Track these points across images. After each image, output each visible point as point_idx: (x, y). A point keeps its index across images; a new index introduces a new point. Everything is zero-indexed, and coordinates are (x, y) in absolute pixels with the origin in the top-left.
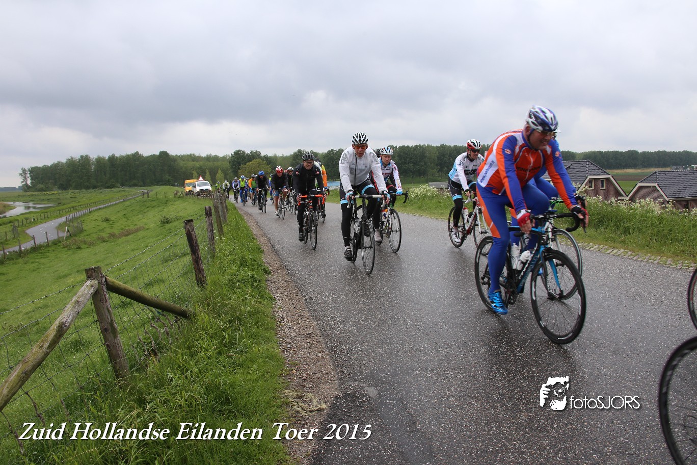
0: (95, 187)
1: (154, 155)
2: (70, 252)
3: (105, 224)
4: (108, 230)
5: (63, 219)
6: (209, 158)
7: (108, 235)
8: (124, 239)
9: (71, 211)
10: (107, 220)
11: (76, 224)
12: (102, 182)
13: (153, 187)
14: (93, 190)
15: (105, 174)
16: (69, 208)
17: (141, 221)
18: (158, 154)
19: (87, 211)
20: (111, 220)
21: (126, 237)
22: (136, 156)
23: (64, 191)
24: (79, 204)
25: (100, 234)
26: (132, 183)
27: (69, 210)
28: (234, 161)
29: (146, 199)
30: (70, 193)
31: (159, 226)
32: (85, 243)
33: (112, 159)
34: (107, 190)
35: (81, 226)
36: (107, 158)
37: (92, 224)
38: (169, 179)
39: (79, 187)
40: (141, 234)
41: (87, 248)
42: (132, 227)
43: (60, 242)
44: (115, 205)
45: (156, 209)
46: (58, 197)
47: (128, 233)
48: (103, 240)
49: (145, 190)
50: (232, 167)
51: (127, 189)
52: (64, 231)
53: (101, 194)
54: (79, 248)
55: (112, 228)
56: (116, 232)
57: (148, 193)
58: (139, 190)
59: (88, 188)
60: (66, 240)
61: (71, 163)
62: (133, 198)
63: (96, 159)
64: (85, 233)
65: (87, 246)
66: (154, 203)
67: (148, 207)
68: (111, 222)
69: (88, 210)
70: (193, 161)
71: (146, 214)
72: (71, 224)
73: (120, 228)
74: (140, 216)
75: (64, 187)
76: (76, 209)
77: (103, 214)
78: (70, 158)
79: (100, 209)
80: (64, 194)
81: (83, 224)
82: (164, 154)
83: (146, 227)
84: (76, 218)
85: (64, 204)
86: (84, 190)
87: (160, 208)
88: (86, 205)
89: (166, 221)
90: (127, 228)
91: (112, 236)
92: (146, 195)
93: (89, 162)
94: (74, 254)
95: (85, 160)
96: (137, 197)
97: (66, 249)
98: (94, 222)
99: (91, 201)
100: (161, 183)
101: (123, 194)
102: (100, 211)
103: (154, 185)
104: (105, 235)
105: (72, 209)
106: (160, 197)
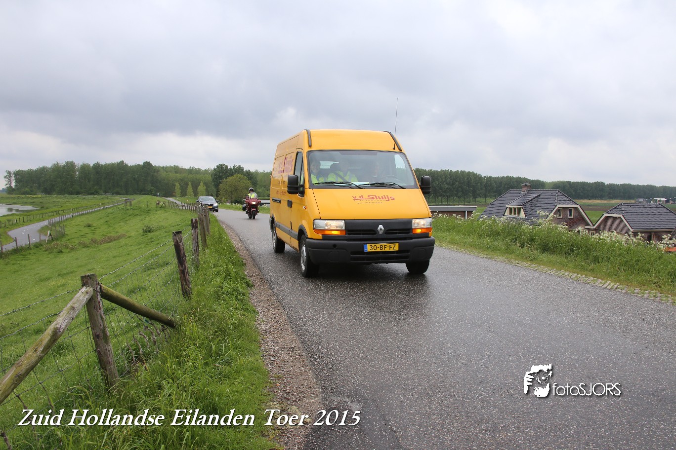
0: (78, 193)
1: (139, 165)
2: (51, 256)
3: (87, 230)
4: (90, 236)
5: (46, 223)
6: (191, 171)
7: (90, 241)
8: (106, 245)
9: (53, 215)
10: (89, 226)
11: (58, 229)
12: (86, 188)
13: (136, 196)
14: (76, 196)
15: (89, 181)
16: (52, 212)
17: (123, 228)
18: (142, 164)
19: (69, 216)
20: (94, 226)
21: (108, 244)
22: (121, 165)
23: (47, 195)
24: (62, 209)
25: (82, 239)
26: (115, 191)
27: (52, 214)
28: (215, 175)
29: (128, 207)
30: (54, 198)
31: (142, 234)
32: (67, 247)
33: (97, 166)
34: (89, 196)
35: (63, 231)
36: (92, 165)
37: (74, 228)
38: (151, 189)
39: (62, 192)
40: (123, 241)
41: (69, 252)
42: (113, 234)
43: (42, 245)
44: (98, 211)
45: (138, 218)
46: (42, 201)
47: (110, 240)
48: (85, 246)
49: (127, 198)
50: (213, 181)
51: (109, 196)
52: (46, 235)
53: (84, 200)
54: (61, 252)
55: (94, 234)
56: (98, 238)
57: (131, 202)
58: (123, 198)
59: (71, 193)
60: (47, 243)
61: (57, 169)
62: (115, 206)
63: (81, 166)
64: (67, 238)
65: (68, 250)
66: (137, 212)
67: (129, 216)
68: (93, 228)
69: (71, 215)
70: (176, 172)
71: (127, 222)
72: (54, 228)
73: (101, 234)
74: (122, 224)
75: (48, 191)
76: (59, 213)
77: (85, 220)
78: (56, 163)
79: (83, 214)
80: (48, 198)
81: (65, 228)
82: (147, 165)
83: (128, 234)
84: (59, 223)
85: (47, 208)
86: (67, 195)
87: (142, 217)
88: (69, 211)
89: (148, 230)
90: (109, 235)
91: (94, 241)
92: (128, 204)
93: (74, 168)
94: (55, 258)
95: (70, 166)
96: (119, 205)
97: (47, 252)
98: (76, 227)
99: (75, 206)
100: (143, 192)
101: (106, 201)
102: (83, 216)
103: (137, 194)
104: (86, 240)
105: (55, 213)
106: (143, 206)
